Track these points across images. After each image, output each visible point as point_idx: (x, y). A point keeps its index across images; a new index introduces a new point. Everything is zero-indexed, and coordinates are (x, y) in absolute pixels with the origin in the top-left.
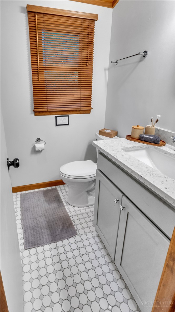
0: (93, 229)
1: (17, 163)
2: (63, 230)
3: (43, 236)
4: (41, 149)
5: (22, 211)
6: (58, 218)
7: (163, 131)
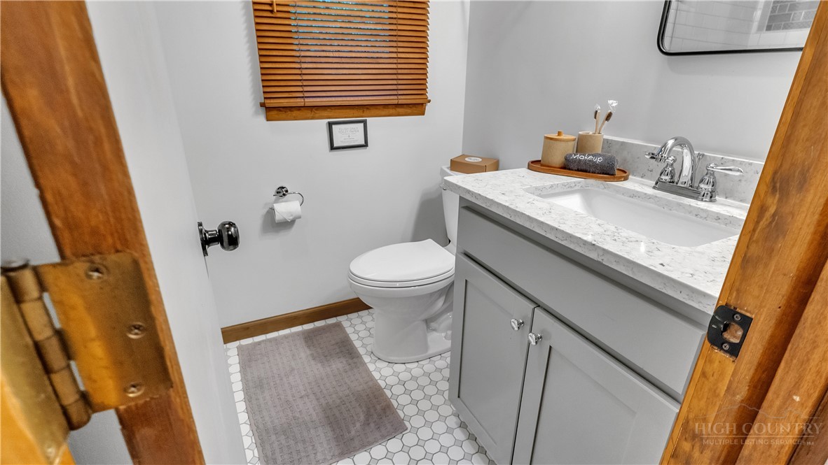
0: (447, 410)
1: (230, 237)
2: (368, 424)
3: (313, 445)
4: (291, 218)
5: (246, 390)
6: (351, 396)
7: (623, 143)
